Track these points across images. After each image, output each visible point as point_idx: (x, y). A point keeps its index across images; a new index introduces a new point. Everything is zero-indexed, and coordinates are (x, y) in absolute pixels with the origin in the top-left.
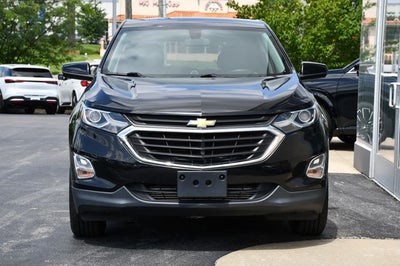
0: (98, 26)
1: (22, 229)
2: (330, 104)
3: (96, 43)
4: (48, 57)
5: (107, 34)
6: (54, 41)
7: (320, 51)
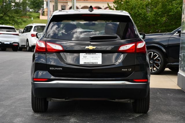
0: (38, 3)
1: (8, 119)
2: (164, 50)
3: (37, 12)
4: (13, 20)
5: (43, 7)
6: (17, 12)
7: (159, 20)
